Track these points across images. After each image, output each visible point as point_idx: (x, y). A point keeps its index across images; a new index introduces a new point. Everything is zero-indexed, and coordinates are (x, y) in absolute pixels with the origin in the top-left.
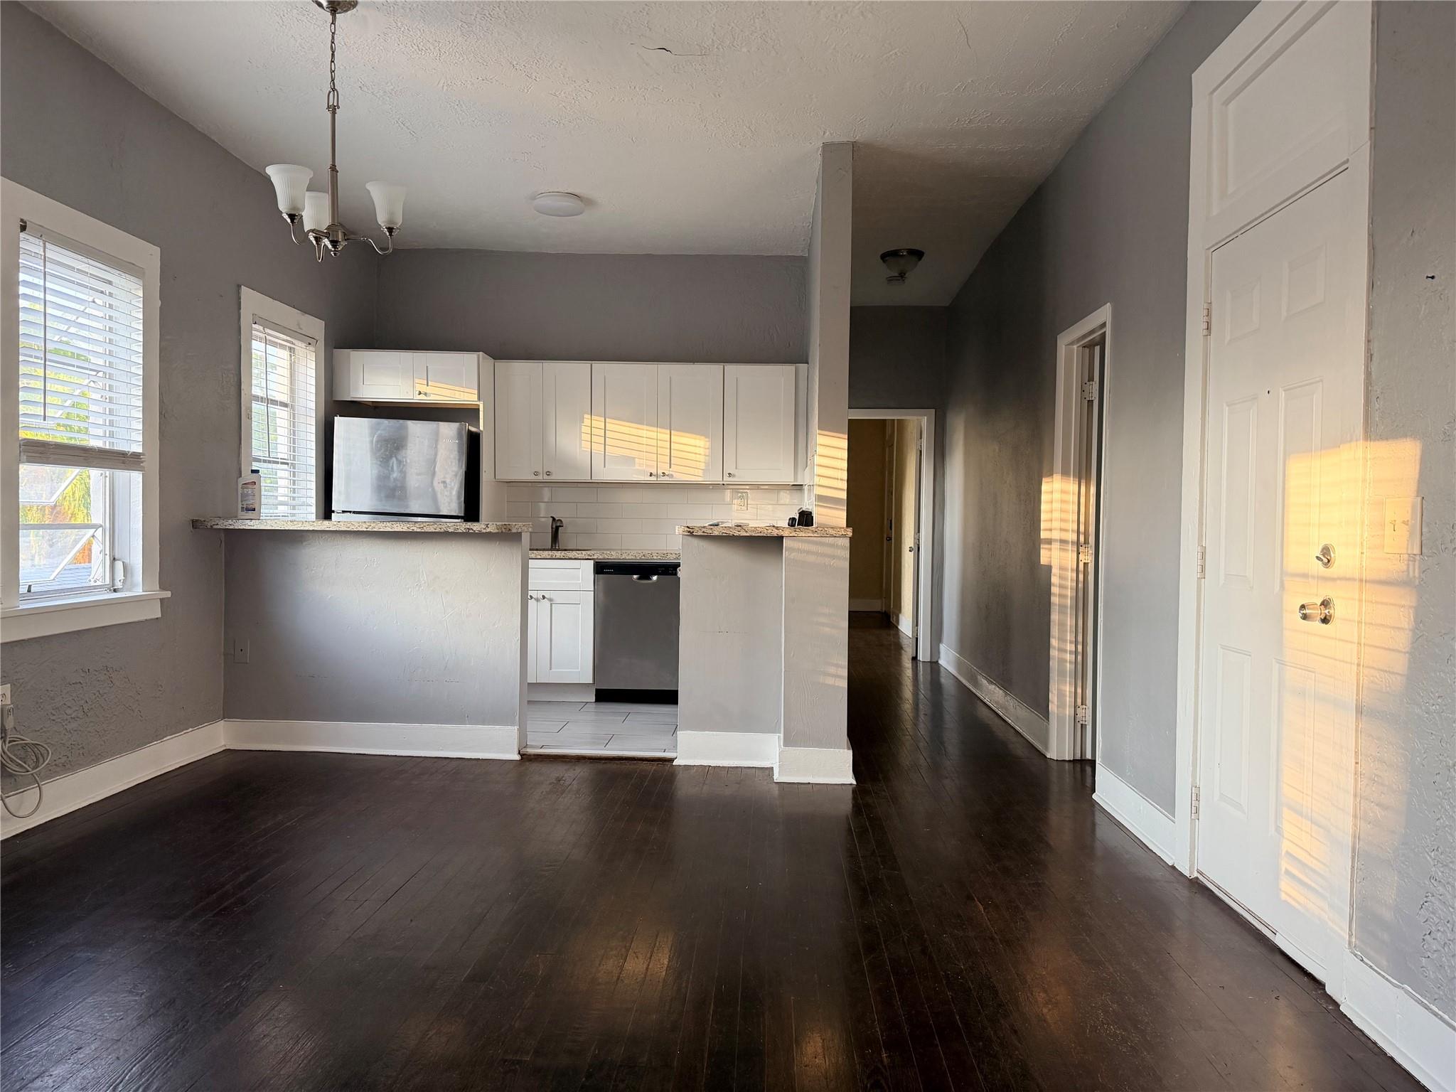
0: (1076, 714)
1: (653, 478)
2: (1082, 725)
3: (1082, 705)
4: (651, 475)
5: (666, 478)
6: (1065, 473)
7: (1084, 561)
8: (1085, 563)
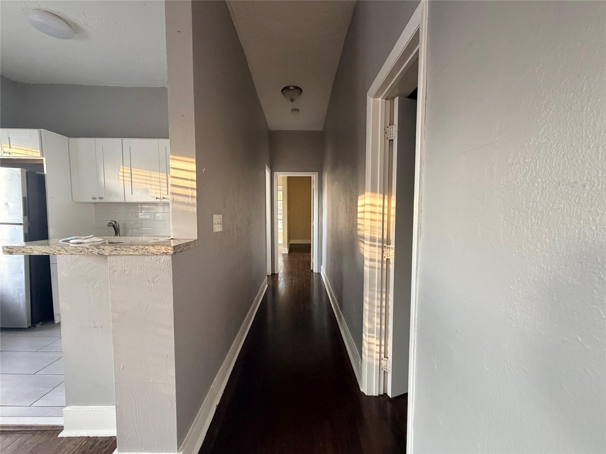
0: (380, 364)
1: (158, 200)
2: (384, 371)
3: (385, 357)
4: (157, 198)
5: (164, 200)
6: (374, 190)
7: (386, 257)
8: (387, 259)
